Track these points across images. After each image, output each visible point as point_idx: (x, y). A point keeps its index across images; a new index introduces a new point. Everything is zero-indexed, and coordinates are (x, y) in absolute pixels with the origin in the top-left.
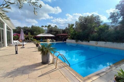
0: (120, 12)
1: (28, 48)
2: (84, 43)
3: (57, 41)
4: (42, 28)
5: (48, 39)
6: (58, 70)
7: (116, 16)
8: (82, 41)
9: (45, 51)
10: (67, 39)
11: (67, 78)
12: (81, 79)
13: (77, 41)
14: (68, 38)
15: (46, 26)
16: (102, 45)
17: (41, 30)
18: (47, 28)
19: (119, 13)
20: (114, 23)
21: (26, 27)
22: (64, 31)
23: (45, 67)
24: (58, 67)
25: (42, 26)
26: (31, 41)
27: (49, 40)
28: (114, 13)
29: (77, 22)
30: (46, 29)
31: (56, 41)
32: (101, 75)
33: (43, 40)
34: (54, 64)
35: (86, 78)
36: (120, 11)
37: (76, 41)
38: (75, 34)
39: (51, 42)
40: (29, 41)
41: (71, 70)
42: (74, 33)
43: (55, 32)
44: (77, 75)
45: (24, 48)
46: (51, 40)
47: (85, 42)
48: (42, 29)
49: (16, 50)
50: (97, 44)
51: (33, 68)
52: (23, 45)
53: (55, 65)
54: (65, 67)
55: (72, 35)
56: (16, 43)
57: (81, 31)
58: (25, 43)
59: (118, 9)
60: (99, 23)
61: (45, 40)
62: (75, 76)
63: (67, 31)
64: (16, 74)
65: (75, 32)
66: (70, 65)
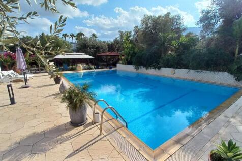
0: (219, 9)
1: (39, 87)
2: (152, 72)
3: (97, 68)
4: (64, 38)
5: (79, 65)
6: (105, 138)
7: (212, 19)
8: (147, 68)
9: (76, 101)
10: (117, 62)
11: (122, 154)
12: (149, 155)
13: (137, 68)
14: (121, 62)
15: (72, 35)
16: (182, 76)
17: (62, 43)
18: (74, 38)
19: (216, 12)
20: (206, 32)
21: (27, 36)
22: (111, 47)
23: (79, 134)
24: (105, 131)
25: (65, 35)
26: (43, 68)
27: (81, 66)
28: (208, 12)
29: (137, 27)
30: (74, 42)
31: (95, 68)
32: (184, 142)
33: (68, 65)
34: (97, 124)
35: (157, 151)
36: (219, 7)
37: (135, 68)
38: (135, 53)
39: (85, 69)
40: (38, 70)
41: (130, 137)
42: (131, 52)
43: (93, 48)
44: (141, 147)
45: (28, 87)
46: (85, 65)
47: (152, 70)
48: (65, 42)
49: (12, 96)
50: (174, 74)
51: (54, 137)
52: (26, 81)
53: (99, 127)
54: (118, 130)
55: (128, 54)
56: (9, 75)
57: (145, 46)
58: (29, 76)
59: (216, 4)
60: (179, 31)
61: (74, 66)
62: (138, 148)
63: (118, 46)
64: (17, 155)
65: (134, 49)
66: (126, 124)
